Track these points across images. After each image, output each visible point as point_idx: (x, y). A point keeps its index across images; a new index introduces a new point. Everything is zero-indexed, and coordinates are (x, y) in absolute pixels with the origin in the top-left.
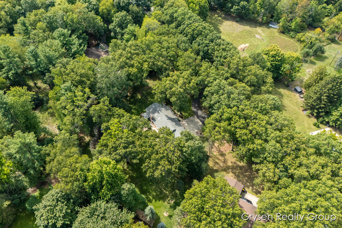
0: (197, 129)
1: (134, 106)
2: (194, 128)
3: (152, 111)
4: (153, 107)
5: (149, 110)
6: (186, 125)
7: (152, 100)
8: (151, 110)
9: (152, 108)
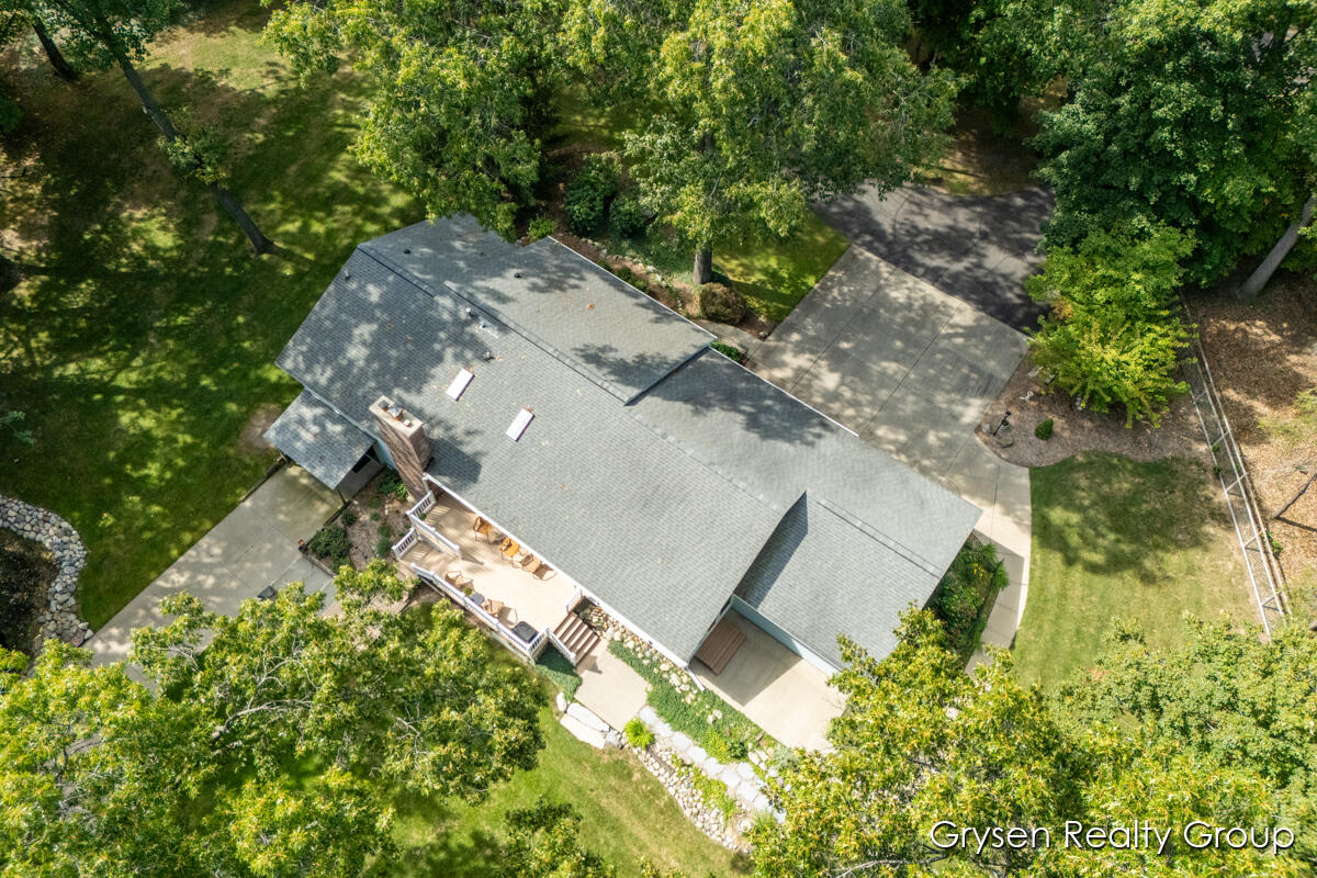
0: (963, 389)
1: (125, 366)
2: (932, 384)
3: (376, 347)
4: (374, 293)
5: (330, 347)
6: (830, 380)
7: (318, 228)
8: (356, 353)
9: (364, 311)
